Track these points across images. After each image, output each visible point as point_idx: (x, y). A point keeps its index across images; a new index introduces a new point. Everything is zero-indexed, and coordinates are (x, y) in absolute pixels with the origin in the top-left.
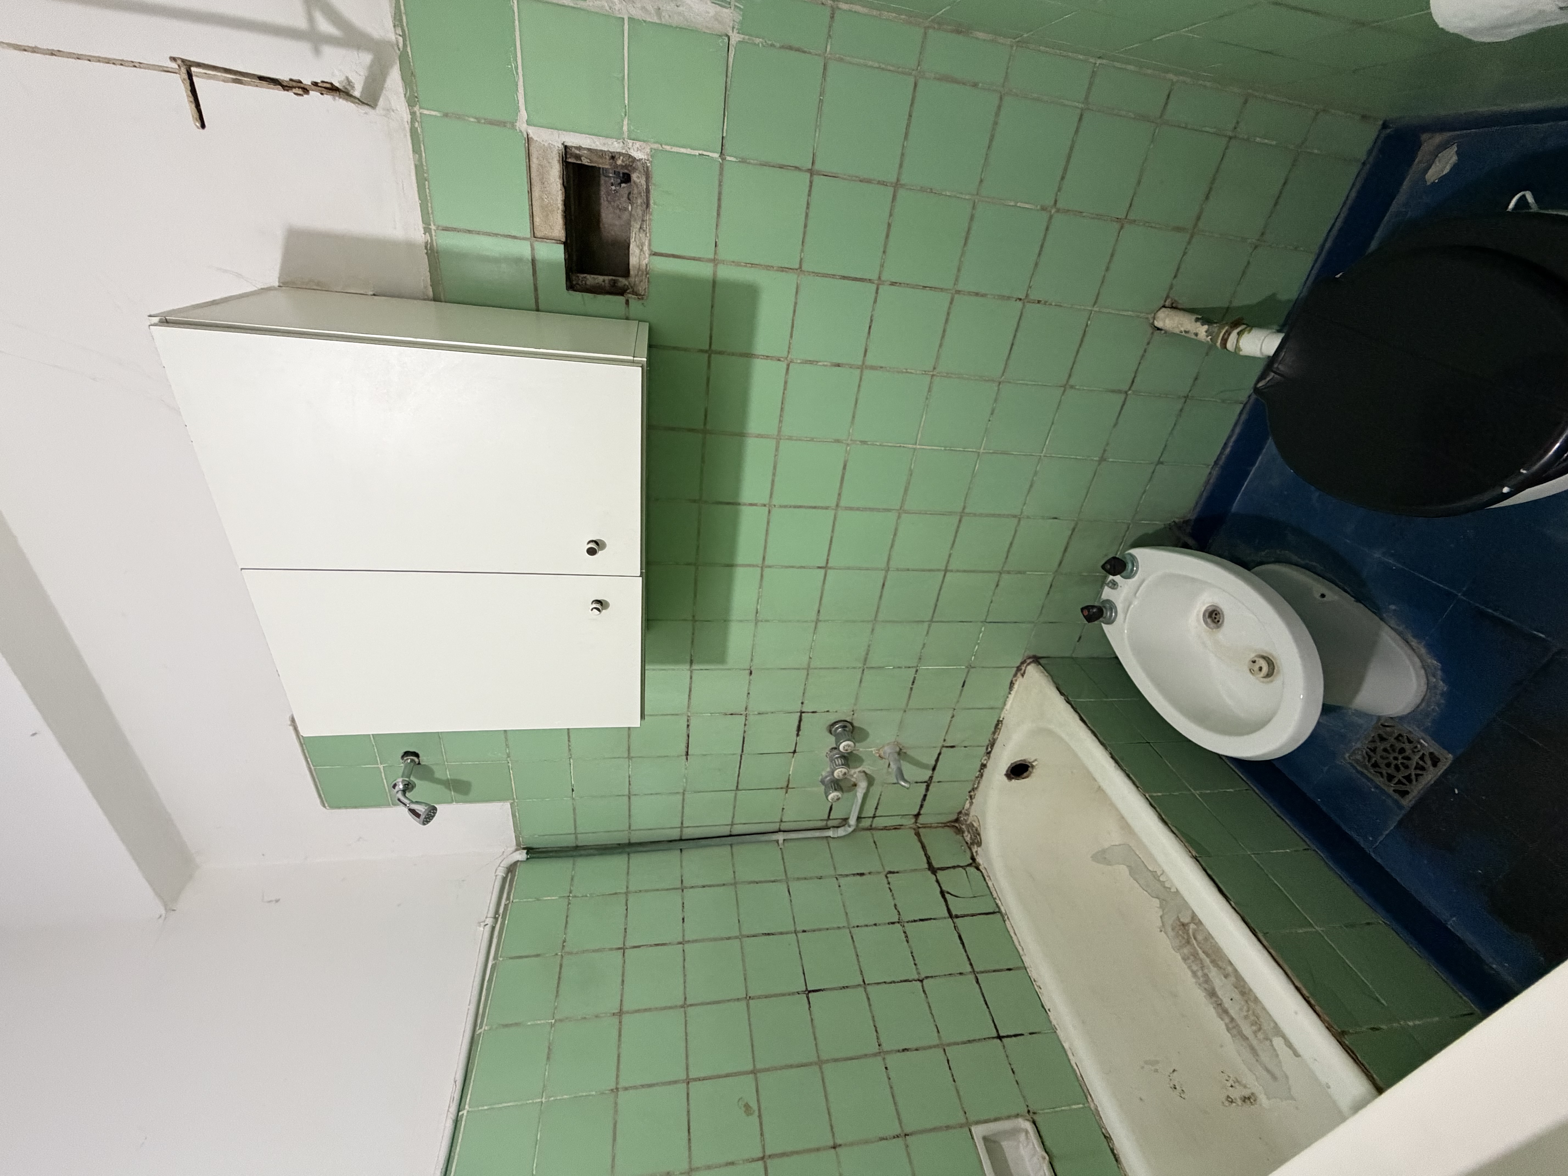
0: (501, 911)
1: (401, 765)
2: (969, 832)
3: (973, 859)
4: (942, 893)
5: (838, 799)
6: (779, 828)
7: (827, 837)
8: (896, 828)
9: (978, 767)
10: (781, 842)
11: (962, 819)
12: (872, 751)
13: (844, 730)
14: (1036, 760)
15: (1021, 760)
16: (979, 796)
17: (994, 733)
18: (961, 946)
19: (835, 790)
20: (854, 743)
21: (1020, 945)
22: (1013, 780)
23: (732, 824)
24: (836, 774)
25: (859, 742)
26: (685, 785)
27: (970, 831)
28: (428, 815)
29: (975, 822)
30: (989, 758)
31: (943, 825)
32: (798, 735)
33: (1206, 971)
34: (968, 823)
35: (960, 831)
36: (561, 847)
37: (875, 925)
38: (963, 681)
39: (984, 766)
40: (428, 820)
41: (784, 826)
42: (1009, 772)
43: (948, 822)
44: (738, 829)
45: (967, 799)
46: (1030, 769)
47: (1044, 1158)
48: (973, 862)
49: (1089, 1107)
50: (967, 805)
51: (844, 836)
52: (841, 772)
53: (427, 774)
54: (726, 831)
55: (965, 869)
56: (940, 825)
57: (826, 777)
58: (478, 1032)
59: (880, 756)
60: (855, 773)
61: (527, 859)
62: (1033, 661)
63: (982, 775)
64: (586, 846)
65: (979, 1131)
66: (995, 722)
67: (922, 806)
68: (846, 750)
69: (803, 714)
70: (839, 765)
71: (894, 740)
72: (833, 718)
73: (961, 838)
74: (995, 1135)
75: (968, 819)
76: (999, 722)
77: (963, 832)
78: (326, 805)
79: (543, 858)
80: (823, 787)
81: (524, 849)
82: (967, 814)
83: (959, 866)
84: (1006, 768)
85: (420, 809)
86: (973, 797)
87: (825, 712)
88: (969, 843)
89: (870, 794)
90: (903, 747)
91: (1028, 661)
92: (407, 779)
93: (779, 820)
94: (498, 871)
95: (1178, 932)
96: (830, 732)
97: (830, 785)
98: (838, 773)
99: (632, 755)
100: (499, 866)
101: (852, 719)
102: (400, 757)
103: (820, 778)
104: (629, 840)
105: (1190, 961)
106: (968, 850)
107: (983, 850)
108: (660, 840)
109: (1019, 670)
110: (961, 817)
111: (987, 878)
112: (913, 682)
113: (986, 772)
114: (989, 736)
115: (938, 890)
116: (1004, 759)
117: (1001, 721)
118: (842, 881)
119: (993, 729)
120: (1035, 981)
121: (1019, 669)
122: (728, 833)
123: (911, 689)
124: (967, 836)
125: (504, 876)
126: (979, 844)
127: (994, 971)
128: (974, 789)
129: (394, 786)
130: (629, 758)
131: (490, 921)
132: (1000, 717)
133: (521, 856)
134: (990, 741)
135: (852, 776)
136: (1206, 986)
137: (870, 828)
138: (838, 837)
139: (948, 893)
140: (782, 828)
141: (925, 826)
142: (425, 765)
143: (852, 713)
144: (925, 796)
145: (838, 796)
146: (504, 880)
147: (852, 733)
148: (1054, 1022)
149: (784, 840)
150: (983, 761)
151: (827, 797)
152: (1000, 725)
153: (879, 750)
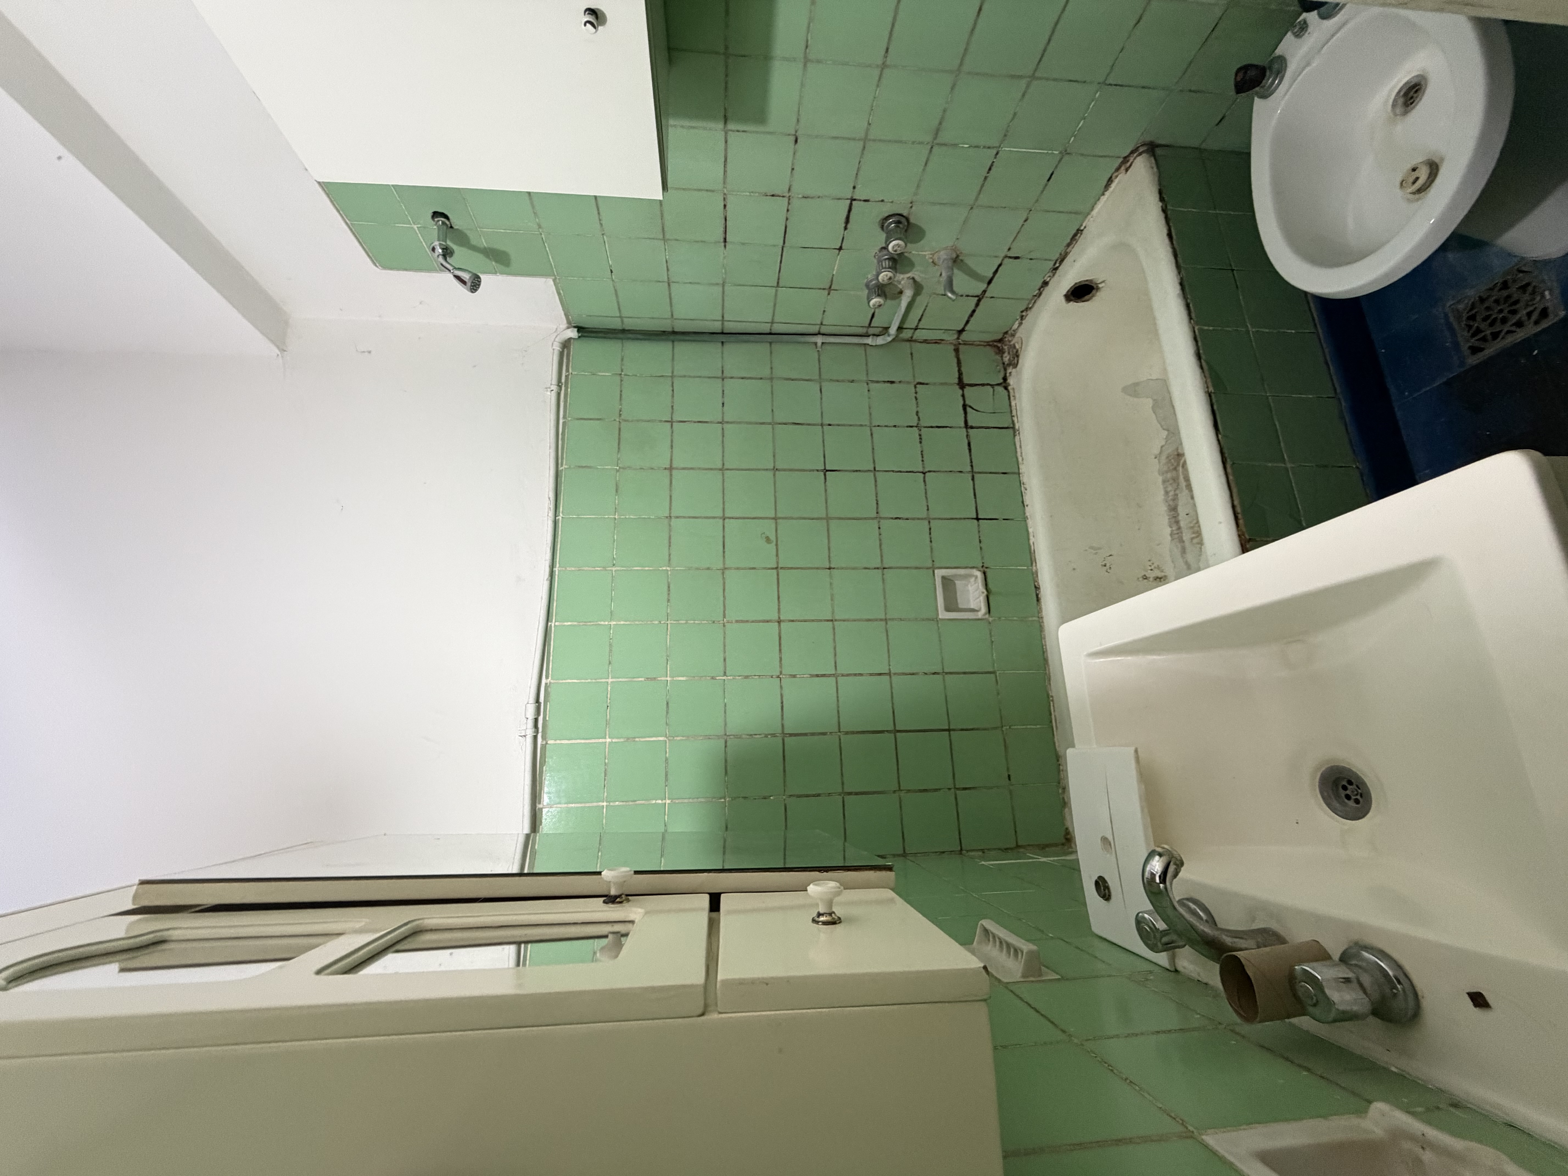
0: (563, 380)
1: (433, 227)
2: (1009, 353)
3: (1005, 379)
4: (965, 407)
5: (880, 306)
6: (819, 331)
7: (865, 344)
8: (937, 342)
9: (1040, 284)
10: (819, 344)
11: (1007, 339)
12: (925, 255)
13: (898, 227)
14: (1103, 282)
15: (1087, 281)
16: (1030, 316)
17: (1068, 245)
18: (967, 451)
19: (879, 295)
20: (906, 245)
21: (1021, 456)
22: (1071, 303)
23: (772, 323)
24: (880, 278)
25: (911, 242)
26: (724, 276)
27: (1011, 352)
28: (472, 282)
29: (1018, 343)
30: (1054, 275)
31: (985, 344)
32: (846, 228)
33: (1178, 492)
34: (1012, 343)
35: (1001, 352)
36: (608, 329)
37: (895, 426)
38: (1050, 172)
39: (1045, 284)
40: (475, 288)
41: (824, 330)
42: (1070, 293)
43: (992, 341)
44: (777, 328)
45: (1017, 319)
46: (1094, 292)
47: (983, 593)
48: (1005, 383)
49: (1032, 570)
50: (1016, 326)
51: (882, 345)
52: (887, 276)
53: (463, 239)
54: (766, 328)
55: (993, 388)
56: (982, 343)
57: (871, 281)
58: (560, 469)
59: (933, 262)
60: (903, 279)
61: (579, 337)
62: (1147, 150)
63: (1040, 294)
64: (633, 330)
65: (939, 573)
66: (1074, 232)
67: (967, 322)
68: (896, 251)
69: (854, 203)
70: (885, 268)
71: (951, 244)
72: (887, 210)
73: (1000, 358)
74: (952, 576)
75: (1012, 340)
76: (1079, 231)
77: (1004, 353)
78: (377, 265)
79: (593, 337)
80: (866, 291)
81: (575, 327)
82: (1013, 335)
83: (988, 384)
84: (1068, 288)
85: (466, 276)
86: (1024, 317)
87: (879, 201)
88: (1006, 363)
89: (916, 303)
90: (961, 253)
91: (1141, 150)
92: (444, 243)
93: (819, 323)
94: (554, 345)
95: (1170, 460)
96: (882, 227)
97: (874, 290)
98: (884, 276)
99: (667, 237)
100: (554, 341)
101: (909, 214)
102: (430, 217)
103: (866, 281)
104: (673, 328)
105: (1167, 483)
106: (1002, 370)
107: (1017, 372)
108: (704, 331)
109: (1125, 163)
110: (1005, 337)
111: (1012, 398)
112: (990, 169)
113: (1047, 290)
114: (1061, 249)
115: (962, 403)
116: (1069, 277)
117: (1082, 230)
118: (873, 386)
119: (1069, 241)
120: (1023, 484)
121: (1126, 159)
122: (768, 331)
123: (986, 178)
124: (1006, 357)
125: (561, 350)
126: (1015, 366)
127: (990, 473)
128: (1027, 309)
129: (433, 249)
130: (664, 239)
131: (554, 388)
132: (1082, 225)
133: (573, 333)
134: (1061, 254)
135: (899, 282)
136: (1171, 503)
137: (910, 340)
138: (876, 346)
139: (970, 407)
140: (822, 331)
141: (965, 343)
142: (457, 229)
143: (911, 205)
144: (974, 311)
145: (880, 302)
146: (561, 354)
147: (906, 231)
148: (1028, 514)
149: (823, 343)
150: (1045, 278)
151: (869, 303)
152: (1079, 235)
153: (933, 255)
